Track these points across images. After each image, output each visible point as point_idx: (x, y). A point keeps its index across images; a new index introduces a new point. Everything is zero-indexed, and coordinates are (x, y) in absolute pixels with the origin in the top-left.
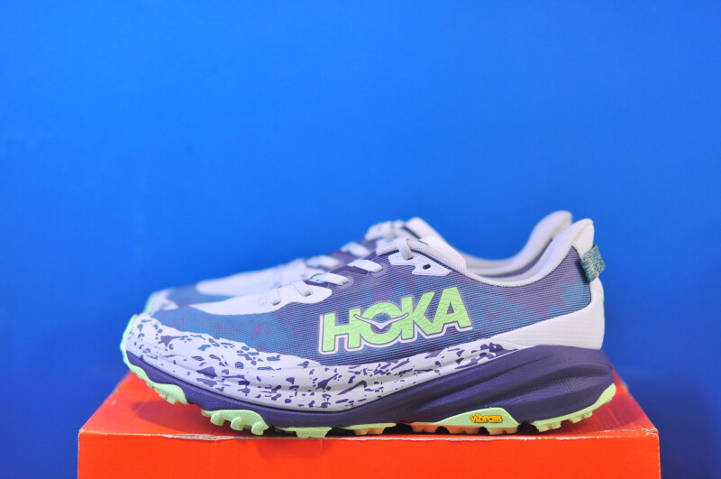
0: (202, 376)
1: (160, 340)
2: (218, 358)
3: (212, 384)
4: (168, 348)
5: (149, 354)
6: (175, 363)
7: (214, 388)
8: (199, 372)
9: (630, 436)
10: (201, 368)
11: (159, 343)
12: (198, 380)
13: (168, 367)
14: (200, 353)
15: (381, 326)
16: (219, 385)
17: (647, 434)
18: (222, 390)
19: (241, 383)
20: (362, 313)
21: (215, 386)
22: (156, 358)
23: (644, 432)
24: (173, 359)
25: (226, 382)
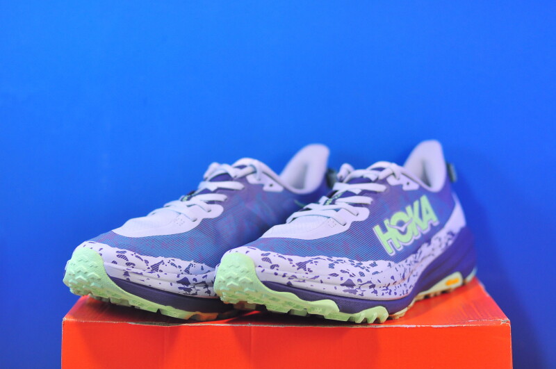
0: (345, 288)
1: (297, 267)
2: (346, 272)
3: (355, 292)
4: (307, 272)
5: (295, 279)
6: (322, 282)
7: (357, 295)
8: (342, 285)
9: (488, 325)
10: (343, 282)
11: (298, 269)
12: (345, 291)
13: (317, 287)
14: (332, 271)
15: (402, 229)
16: (359, 292)
17: (502, 323)
18: (362, 295)
19: (370, 287)
20: (390, 221)
21: (358, 293)
22: (304, 281)
23: (500, 322)
24: (319, 279)
25: (362, 289)
